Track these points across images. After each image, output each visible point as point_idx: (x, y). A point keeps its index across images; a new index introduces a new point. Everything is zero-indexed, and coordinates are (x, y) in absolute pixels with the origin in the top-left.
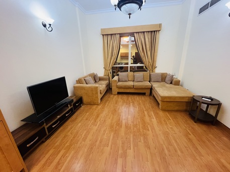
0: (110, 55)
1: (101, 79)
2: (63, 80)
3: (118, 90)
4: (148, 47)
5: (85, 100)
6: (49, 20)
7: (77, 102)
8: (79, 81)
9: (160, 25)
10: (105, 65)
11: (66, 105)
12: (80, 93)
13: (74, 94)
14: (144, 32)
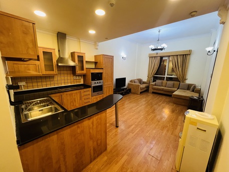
0: (152, 68)
1: (144, 83)
2: (124, 79)
3: (152, 91)
4: (179, 64)
5: (132, 90)
6: (125, 56)
7: (128, 90)
8: (131, 81)
9: (190, 51)
10: (148, 75)
11: (124, 89)
12: (130, 87)
13: (128, 87)
14: (177, 55)
